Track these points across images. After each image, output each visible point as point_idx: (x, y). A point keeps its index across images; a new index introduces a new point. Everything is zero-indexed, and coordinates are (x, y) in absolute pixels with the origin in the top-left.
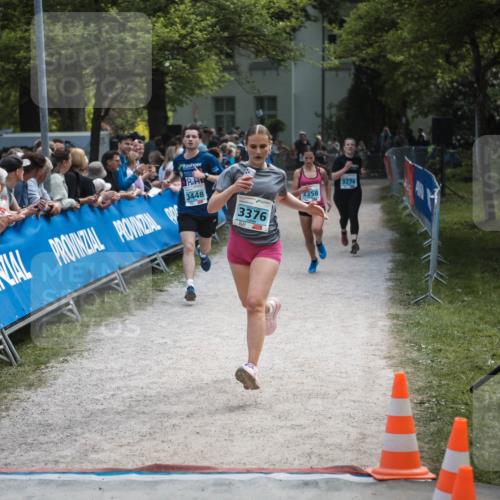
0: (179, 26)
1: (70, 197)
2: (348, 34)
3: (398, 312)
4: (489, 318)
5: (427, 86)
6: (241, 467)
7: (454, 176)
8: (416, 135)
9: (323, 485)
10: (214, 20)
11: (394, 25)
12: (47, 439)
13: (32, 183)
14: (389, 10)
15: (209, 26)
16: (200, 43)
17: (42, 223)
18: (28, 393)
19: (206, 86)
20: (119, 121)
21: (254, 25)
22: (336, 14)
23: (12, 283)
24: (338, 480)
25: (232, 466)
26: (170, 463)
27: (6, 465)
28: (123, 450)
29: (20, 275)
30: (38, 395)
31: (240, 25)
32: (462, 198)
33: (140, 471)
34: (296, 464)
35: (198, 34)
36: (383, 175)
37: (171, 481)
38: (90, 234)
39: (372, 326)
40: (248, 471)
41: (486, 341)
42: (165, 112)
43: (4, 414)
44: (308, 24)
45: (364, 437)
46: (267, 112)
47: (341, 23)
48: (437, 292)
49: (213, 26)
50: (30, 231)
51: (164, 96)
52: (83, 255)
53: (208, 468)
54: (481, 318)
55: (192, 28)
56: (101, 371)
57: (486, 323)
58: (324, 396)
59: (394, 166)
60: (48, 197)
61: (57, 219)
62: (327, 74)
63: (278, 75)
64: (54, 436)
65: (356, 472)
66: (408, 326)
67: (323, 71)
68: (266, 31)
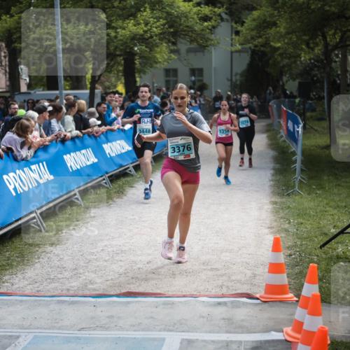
0: (143, 25)
1: (76, 129)
2: (247, 30)
3: (277, 200)
4: (332, 204)
5: (295, 62)
6: (180, 293)
7: (312, 117)
9: (229, 305)
10: (165, 21)
11: (275, 24)
12: (62, 276)
13: (54, 122)
14: (272, 15)
15: (162, 25)
16: (156, 35)
17: (59, 145)
18: (52, 248)
19: (160, 62)
20: (107, 84)
21: (190, 24)
22: (240, 18)
23: (41, 182)
24: (238, 301)
25: (174, 293)
26: (137, 291)
27: (38, 291)
28: (108, 283)
29: (46, 176)
30: (57, 250)
31: (180, 25)
32: (316, 131)
33: (118, 296)
34: (213, 292)
35: (155, 29)
36: (268, 116)
37: (137, 302)
38: (89, 152)
39: (260, 209)
40: (184, 296)
41: (330, 218)
42: (134, 78)
43: (37, 261)
44: (222, 24)
45: (255, 276)
46: (197, 78)
47: (243, 23)
48: (300, 188)
49: (164, 25)
50: (53, 150)
51: (134, 68)
52: (85, 165)
53: (160, 294)
54: (327, 204)
55: (151, 26)
57: (330, 207)
58: (231, 251)
59: (275, 111)
60: (63, 129)
61: (69, 143)
62: (234, 54)
63: (204, 55)
64: (67, 274)
65: (250, 296)
66: (282, 209)
67: (232, 52)
68: (196, 28)
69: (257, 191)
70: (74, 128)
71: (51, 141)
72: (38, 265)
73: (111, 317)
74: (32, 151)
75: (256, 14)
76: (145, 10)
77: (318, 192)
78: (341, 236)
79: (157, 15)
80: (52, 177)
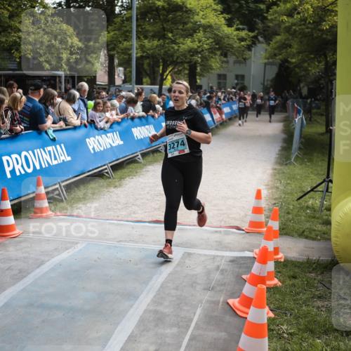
0: (197, 43)
1: (143, 111)
4: (316, 172)
7: (316, 113)
8: (303, 95)
9: (223, 233)
10: (213, 40)
14: (288, 39)
15: (210, 43)
16: (206, 50)
17: (130, 121)
18: (114, 189)
19: (214, 69)
21: (230, 43)
23: (114, 145)
28: (146, 214)
29: (118, 142)
30: (118, 191)
33: (150, 222)
34: (215, 224)
35: (205, 46)
38: (151, 127)
41: (310, 181)
42: (196, 79)
45: (246, 215)
46: (239, 81)
48: (295, 160)
49: (212, 43)
50: (125, 124)
51: (196, 72)
54: (311, 172)
56: (145, 183)
59: (290, 108)
60: (133, 111)
61: (136, 120)
62: (267, 66)
63: (246, 66)
64: (119, 206)
65: (238, 228)
66: (279, 173)
67: (265, 64)
68: (235, 46)
69: (265, 161)
70: (141, 110)
71: (122, 119)
72: (102, 200)
73: (142, 235)
74: (109, 125)
75: (278, 38)
76: (199, 32)
77: (308, 164)
78: (312, 192)
79: (208, 35)
80: (122, 143)
